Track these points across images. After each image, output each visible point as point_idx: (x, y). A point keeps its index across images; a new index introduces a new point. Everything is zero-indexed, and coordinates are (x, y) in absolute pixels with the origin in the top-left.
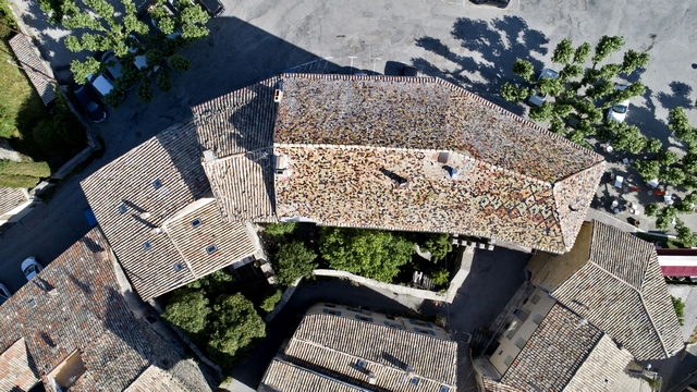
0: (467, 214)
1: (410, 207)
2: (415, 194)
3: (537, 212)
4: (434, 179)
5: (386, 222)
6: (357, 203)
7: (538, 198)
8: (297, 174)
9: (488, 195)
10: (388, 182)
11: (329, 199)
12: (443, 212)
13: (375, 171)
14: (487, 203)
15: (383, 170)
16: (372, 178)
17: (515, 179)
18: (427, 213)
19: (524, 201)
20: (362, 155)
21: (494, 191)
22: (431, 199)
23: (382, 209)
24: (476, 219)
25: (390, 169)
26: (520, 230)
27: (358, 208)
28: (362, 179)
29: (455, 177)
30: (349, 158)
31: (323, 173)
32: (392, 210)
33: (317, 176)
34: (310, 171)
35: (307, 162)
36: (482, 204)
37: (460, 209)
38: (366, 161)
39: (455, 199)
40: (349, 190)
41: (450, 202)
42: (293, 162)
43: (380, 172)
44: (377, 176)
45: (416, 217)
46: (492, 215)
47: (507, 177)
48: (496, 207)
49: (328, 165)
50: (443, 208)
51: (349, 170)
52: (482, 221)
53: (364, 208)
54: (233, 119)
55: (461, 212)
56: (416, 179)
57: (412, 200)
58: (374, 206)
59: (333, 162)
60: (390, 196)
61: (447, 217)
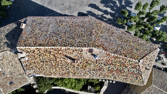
0: (103, 72)
1: (79, 70)
2: (81, 65)
3: (132, 71)
4: (88, 59)
5: (71, 76)
6: (58, 69)
7: (132, 66)
8: (30, 59)
9: (112, 65)
10: (69, 61)
11: (46, 68)
12: (93, 71)
13: (63, 57)
14: (111, 68)
15: (66, 56)
16: (62, 59)
17: (123, 59)
18: (87, 72)
19: (127, 67)
20: (56, 50)
21: (114, 64)
22: (88, 67)
23: (68, 71)
24: (107, 74)
25: (69, 56)
26: (125, 78)
27: (58, 71)
28: (58, 60)
29: (97, 58)
30: (51, 52)
31: (41, 58)
32: (72, 71)
33: (39, 59)
34: (36, 57)
35: (33, 54)
36: (109, 68)
37: (100, 70)
38: (58, 53)
39: (98, 67)
40: (54, 64)
41: (96, 68)
42: (27, 54)
43: (65, 57)
44: (64, 58)
45: (83, 74)
46: (114, 72)
47: (119, 58)
48: (115, 70)
49: (42, 55)
50: (93, 70)
51: (52, 56)
52: (110, 74)
53: (61, 71)
54: (7, 36)
55: (101, 71)
56: (80, 59)
57: (80, 67)
58: (65, 70)
59: (44, 54)
60: (71, 66)
61: (95, 73)
